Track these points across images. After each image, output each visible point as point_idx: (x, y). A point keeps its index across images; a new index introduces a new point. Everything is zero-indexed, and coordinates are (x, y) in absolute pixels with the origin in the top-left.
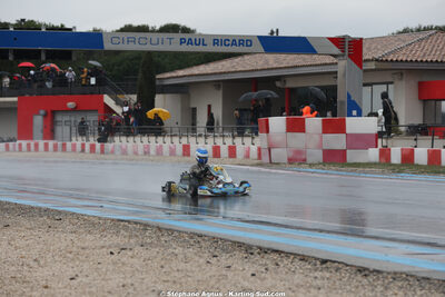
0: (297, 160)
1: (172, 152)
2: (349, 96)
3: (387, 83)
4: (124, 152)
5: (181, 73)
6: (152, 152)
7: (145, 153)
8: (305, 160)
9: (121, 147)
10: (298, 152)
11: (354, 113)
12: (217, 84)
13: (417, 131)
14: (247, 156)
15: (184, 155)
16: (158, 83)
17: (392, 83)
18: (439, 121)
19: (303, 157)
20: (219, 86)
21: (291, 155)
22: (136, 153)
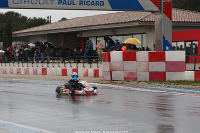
0: (131, 78)
1: (35, 72)
2: (164, 38)
3: (142, 34)
4: (5, 72)
5: (25, 31)
6: (23, 72)
7: (18, 73)
8: (136, 79)
9: (3, 69)
10: (131, 73)
11: (167, 48)
12: (44, 36)
14: (86, 75)
15: (43, 74)
16: (13, 36)
17: (145, 33)
19: (135, 76)
20: (45, 37)
21: (126, 75)
22: (12, 73)
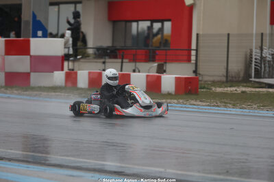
2: (34, 16)
3: (76, 3)
11: (40, 33)
13: (105, 54)
17: (80, 2)
18: (129, 43)
